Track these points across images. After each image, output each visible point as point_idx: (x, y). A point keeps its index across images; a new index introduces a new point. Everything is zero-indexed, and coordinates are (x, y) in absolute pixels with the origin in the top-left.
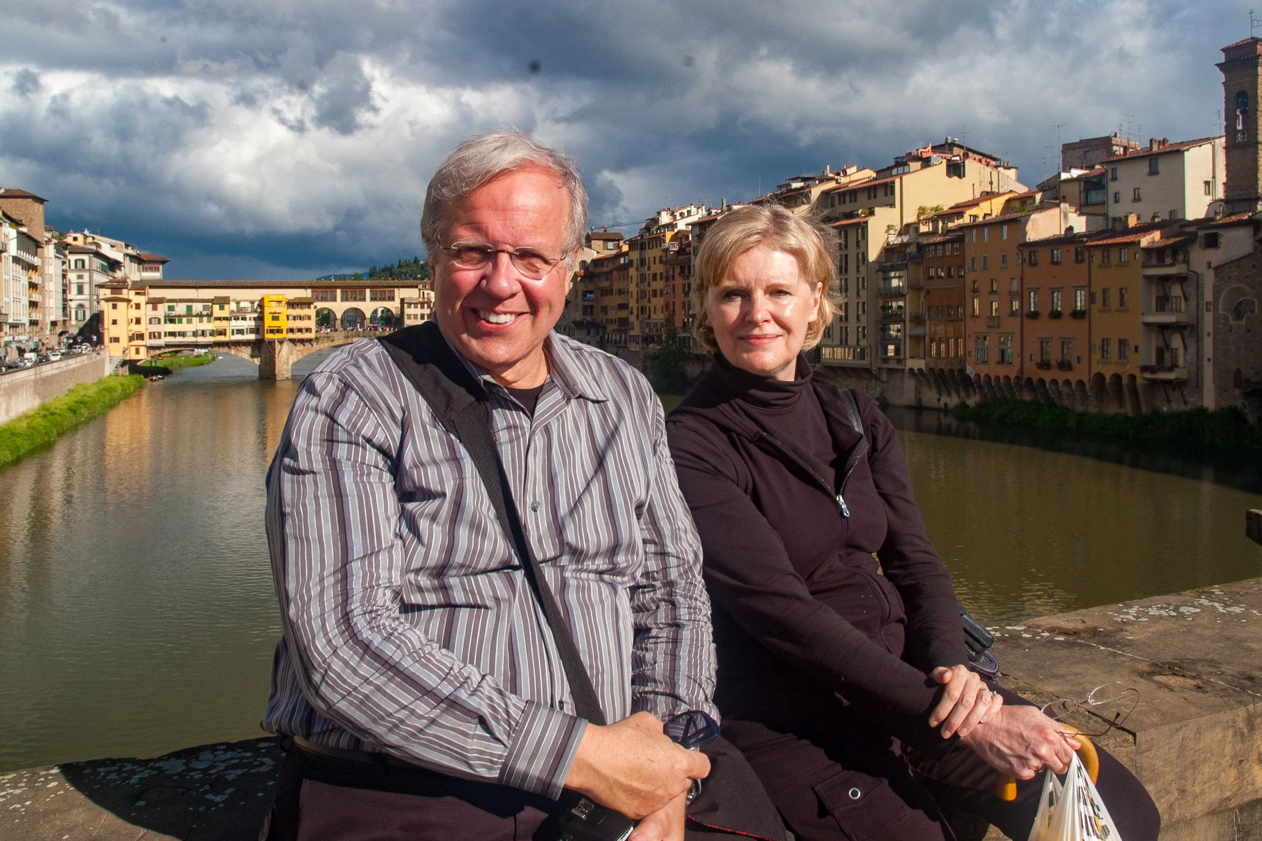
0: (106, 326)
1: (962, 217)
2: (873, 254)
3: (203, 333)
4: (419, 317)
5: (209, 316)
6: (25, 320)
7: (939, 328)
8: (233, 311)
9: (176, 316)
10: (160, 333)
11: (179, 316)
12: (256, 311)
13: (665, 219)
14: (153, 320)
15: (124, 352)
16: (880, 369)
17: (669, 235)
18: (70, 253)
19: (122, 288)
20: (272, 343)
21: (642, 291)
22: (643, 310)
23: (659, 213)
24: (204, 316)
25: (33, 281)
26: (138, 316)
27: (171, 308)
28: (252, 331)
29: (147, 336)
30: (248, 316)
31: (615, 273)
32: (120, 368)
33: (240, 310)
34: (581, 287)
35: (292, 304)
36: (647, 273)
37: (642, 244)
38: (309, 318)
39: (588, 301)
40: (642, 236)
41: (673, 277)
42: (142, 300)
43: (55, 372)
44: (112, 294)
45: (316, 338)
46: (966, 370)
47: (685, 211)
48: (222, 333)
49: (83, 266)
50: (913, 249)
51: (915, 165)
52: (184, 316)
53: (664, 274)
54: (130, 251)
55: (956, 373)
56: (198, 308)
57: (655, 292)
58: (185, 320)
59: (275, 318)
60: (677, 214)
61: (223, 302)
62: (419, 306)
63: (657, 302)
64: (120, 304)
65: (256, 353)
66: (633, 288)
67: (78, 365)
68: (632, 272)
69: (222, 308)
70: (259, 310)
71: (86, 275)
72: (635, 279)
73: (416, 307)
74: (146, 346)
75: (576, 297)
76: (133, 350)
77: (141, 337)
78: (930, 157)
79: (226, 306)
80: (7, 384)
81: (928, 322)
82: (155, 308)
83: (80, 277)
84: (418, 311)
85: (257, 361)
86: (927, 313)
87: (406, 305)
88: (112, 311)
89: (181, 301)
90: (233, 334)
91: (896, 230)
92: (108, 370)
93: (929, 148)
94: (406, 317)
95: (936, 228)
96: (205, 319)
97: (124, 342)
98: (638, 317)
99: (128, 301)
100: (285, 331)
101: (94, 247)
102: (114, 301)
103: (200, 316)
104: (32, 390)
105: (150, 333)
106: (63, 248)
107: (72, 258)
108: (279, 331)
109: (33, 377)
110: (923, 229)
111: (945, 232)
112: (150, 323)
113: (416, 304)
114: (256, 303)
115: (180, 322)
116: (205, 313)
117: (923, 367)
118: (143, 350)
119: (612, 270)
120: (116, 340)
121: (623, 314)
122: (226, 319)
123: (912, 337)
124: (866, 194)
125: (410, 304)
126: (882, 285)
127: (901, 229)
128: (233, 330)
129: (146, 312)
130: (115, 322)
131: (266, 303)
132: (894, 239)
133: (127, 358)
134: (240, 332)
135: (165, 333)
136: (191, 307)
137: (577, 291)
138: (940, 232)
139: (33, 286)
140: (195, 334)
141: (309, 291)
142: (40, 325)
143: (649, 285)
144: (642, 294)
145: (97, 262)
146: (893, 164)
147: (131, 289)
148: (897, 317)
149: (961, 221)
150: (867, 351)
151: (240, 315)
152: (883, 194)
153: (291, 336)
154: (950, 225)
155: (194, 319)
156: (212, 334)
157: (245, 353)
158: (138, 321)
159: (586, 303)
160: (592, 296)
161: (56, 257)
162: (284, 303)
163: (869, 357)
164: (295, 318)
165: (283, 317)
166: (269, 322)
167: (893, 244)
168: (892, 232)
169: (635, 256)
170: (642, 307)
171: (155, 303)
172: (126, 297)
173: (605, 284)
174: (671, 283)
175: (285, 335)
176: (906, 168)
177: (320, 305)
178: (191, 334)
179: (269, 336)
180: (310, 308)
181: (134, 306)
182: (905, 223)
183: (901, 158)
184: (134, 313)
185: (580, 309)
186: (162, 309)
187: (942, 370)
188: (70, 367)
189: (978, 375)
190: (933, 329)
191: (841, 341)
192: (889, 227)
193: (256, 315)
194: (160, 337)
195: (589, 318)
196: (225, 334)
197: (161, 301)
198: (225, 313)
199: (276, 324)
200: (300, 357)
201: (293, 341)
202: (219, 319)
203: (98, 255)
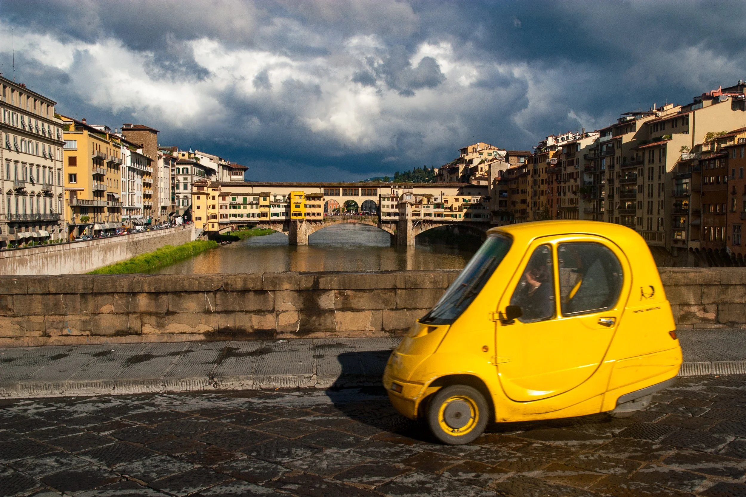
0: (193, 210)
1: (734, 139)
2: (670, 167)
3: (253, 215)
4: (390, 207)
5: (257, 204)
6: (140, 205)
7: (709, 220)
8: (272, 201)
9: (236, 204)
10: (227, 215)
11: (239, 204)
12: (286, 202)
13: (551, 142)
14: (223, 207)
15: (204, 226)
16: (672, 247)
17: (551, 153)
18: (177, 164)
19: (204, 187)
20: (295, 222)
21: (535, 191)
22: (535, 204)
23: (547, 138)
24: (254, 204)
25: (147, 181)
26: (214, 204)
27: (234, 199)
28: (283, 214)
29: (219, 217)
30: (281, 205)
31: (520, 179)
32: (202, 236)
33: (276, 201)
34: (499, 188)
35: (308, 197)
36: (538, 179)
37: (535, 159)
38: (320, 206)
39: (504, 197)
40: (535, 154)
41: (552, 182)
42: (216, 194)
43: (145, 238)
44: (197, 190)
45: (324, 219)
46: (726, 250)
47: (565, 137)
48: (265, 215)
49: (187, 172)
50: (696, 163)
51: (706, 103)
52: (242, 204)
53: (548, 180)
54: (223, 162)
55: (719, 252)
56: (250, 199)
57: (542, 191)
58: (242, 207)
59: (298, 206)
60: (560, 139)
61: (266, 196)
62: (390, 199)
63: (543, 199)
64: (201, 196)
65: (286, 228)
66: (529, 189)
67: (167, 234)
68: (529, 178)
69: (265, 199)
70: (288, 201)
71: (189, 178)
72: (530, 182)
73: (388, 200)
74: (218, 223)
75: (495, 194)
76: (210, 225)
77: (215, 217)
78: (719, 96)
79: (268, 198)
80: (103, 245)
81: (702, 215)
82: (224, 199)
83: (185, 179)
84: (390, 203)
85: (287, 233)
86: (702, 209)
87: (382, 199)
88: (197, 201)
89: (240, 194)
90: (272, 216)
91: (688, 150)
92: (194, 237)
93: (720, 89)
94: (382, 206)
95: (712, 148)
96: (255, 206)
97: (204, 220)
98: (531, 209)
99: (207, 195)
100: (303, 215)
101: (194, 161)
102: (198, 195)
103: (251, 204)
104: (125, 249)
105: (221, 215)
106: (170, 160)
107: (181, 167)
108: (300, 214)
109: (127, 241)
110: (705, 149)
111: (719, 151)
112: (221, 208)
113: (388, 198)
114: (287, 196)
115: (239, 208)
116: (254, 202)
117: (699, 247)
118: (216, 225)
119: (518, 177)
120: (200, 219)
121: (523, 206)
122: (267, 206)
123: (693, 226)
124: (670, 125)
125: (384, 198)
126: (675, 189)
127: (693, 149)
128: (272, 214)
129: (219, 201)
130: (198, 208)
131: (292, 196)
132: (686, 156)
133: (207, 230)
134: (276, 215)
135: (230, 215)
136: (246, 198)
137: (496, 191)
138: (715, 151)
139: (147, 185)
140: (248, 215)
141: (322, 189)
142: (153, 209)
143: (539, 187)
144: (535, 193)
145: (196, 169)
146: (693, 102)
147: (209, 187)
148: (685, 213)
149: (732, 143)
150: (664, 235)
151: (276, 204)
152: (681, 123)
153: (308, 217)
154: (723, 146)
155: (248, 206)
156: (259, 215)
157: (279, 228)
158: (214, 207)
159: (501, 199)
160: (506, 194)
161: (165, 167)
162: (303, 197)
163: (664, 239)
164: (310, 206)
165: (302, 206)
166: (293, 209)
167: (685, 160)
168: (685, 151)
169: (531, 167)
170: (535, 202)
171: (224, 196)
172: (206, 192)
173: (514, 186)
174: (551, 186)
175: (303, 217)
176: (701, 104)
177: (327, 198)
178: (246, 215)
179: (293, 218)
180: (320, 200)
181: (211, 198)
182: (695, 144)
183: (698, 97)
184: (211, 202)
185: (498, 202)
186: (228, 199)
187: (710, 249)
188: (159, 235)
189: (733, 254)
190: (705, 221)
191: (648, 227)
192: (683, 148)
193: (286, 204)
194: (227, 218)
195: (503, 209)
196: (267, 216)
197: (228, 194)
198: (267, 203)
199: (298, 210)
200: (314, 231)
201: (309, 221)
202: (263, 206)
203: (197, 165)
